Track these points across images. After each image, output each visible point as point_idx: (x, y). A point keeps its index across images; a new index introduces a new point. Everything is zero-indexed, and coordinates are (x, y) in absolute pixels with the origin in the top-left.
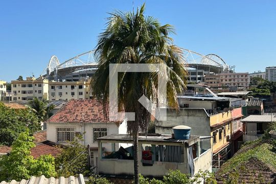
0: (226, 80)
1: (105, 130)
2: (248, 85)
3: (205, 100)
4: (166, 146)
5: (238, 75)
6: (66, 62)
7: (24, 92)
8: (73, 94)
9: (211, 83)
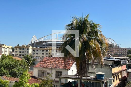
0: (116, 51)
1: (62, 72)
2: (126, 54)
3: (109, 60)
4: (93, 82)
5: (122, 49)
6: (40, 39)
7: (20, 52)
8: (43, 54)
9: (109, 52)
